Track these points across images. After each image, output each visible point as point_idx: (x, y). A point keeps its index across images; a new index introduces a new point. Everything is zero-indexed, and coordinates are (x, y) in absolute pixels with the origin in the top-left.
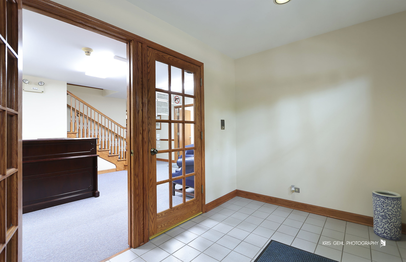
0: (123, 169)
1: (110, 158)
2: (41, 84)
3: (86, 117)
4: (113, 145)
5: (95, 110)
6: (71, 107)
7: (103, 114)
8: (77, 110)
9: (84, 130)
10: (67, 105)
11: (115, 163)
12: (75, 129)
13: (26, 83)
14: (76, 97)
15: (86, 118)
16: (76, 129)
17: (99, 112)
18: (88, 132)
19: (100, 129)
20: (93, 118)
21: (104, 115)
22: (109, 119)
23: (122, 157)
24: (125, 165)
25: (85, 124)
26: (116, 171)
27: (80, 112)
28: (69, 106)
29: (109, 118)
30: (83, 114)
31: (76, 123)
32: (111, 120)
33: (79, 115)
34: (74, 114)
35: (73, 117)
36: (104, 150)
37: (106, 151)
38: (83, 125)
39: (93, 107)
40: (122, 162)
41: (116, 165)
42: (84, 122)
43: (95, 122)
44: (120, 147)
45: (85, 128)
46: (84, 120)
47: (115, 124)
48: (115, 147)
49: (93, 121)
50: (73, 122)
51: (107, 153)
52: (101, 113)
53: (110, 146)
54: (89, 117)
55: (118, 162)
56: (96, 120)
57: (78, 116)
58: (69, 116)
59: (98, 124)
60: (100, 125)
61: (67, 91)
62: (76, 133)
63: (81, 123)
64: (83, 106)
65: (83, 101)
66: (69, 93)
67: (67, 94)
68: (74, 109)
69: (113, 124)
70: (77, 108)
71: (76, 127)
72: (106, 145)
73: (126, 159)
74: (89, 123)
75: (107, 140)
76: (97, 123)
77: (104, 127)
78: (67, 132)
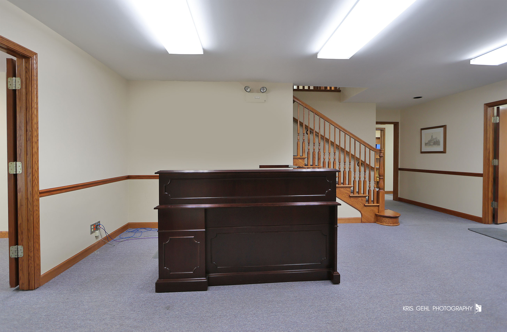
0: (373, 220)
1: (352, 199)
2: (263, 90)
3: (317, 134)
4: (357, 179)
5: (331, 123)
6: (298, 121)
7: (341, 128)
8: (305, 125)
9: (314, 154)
10: (294, 118)
11: (360, 209)
12: (303, 152)
13: (248, 91)
14: (305, 104)
15: (318, 136)
16: (305, 151)
17: (337, 124)
18: (320, 157)
19: (337, 153)
20: (327, 136)
21: (344, 129)
22: (352, 136)
23: (372, 199)
24: (377, 214)
25: (317, 144)
26: (362, 222)
27: (310, 128)
28: (295, 120)
29: (351, 134)
30: (313, 130)
31: (304, 143)
32: (354, 138)
33: (309, 132)
34: (301, 130)
35: (301, 134)
36: (342, 186)
37: (347, 187)
38: (314, 146)
39: (328, 118)
40: (372, 208)
41: (362, 212)
42: (315, 142)
43: (330, 142)
44: (368, 182)
45: (317, 151)
46: (315, 139)
47: (360, 143)
48: (361, 182)
49: (327, 140)
50: (301, 141)
51: (348, 191)
52: (340, 127)
53: (352, 179)
54: (321, 135)
55: (365, 208)
56: (332, 139)
57: (307, 134)
58: (296, 133)
59: (335, 145)
60: (338, 147)
61: (294, 97)
62: (304, 158)
63: (312, 144)
64: (314, 117)
65: (313, 109)
66: (296, 99)
67: (294, 101)
68: (301, 124)
69: (358, 144)
70: (306, 123)
71: (305, 150)
72: (346, 177)
73: (379, 204)
74: (322, 144)
75: (347, 170)
76: (332, 143)
77: (343, 150)
78: (293, 157)
